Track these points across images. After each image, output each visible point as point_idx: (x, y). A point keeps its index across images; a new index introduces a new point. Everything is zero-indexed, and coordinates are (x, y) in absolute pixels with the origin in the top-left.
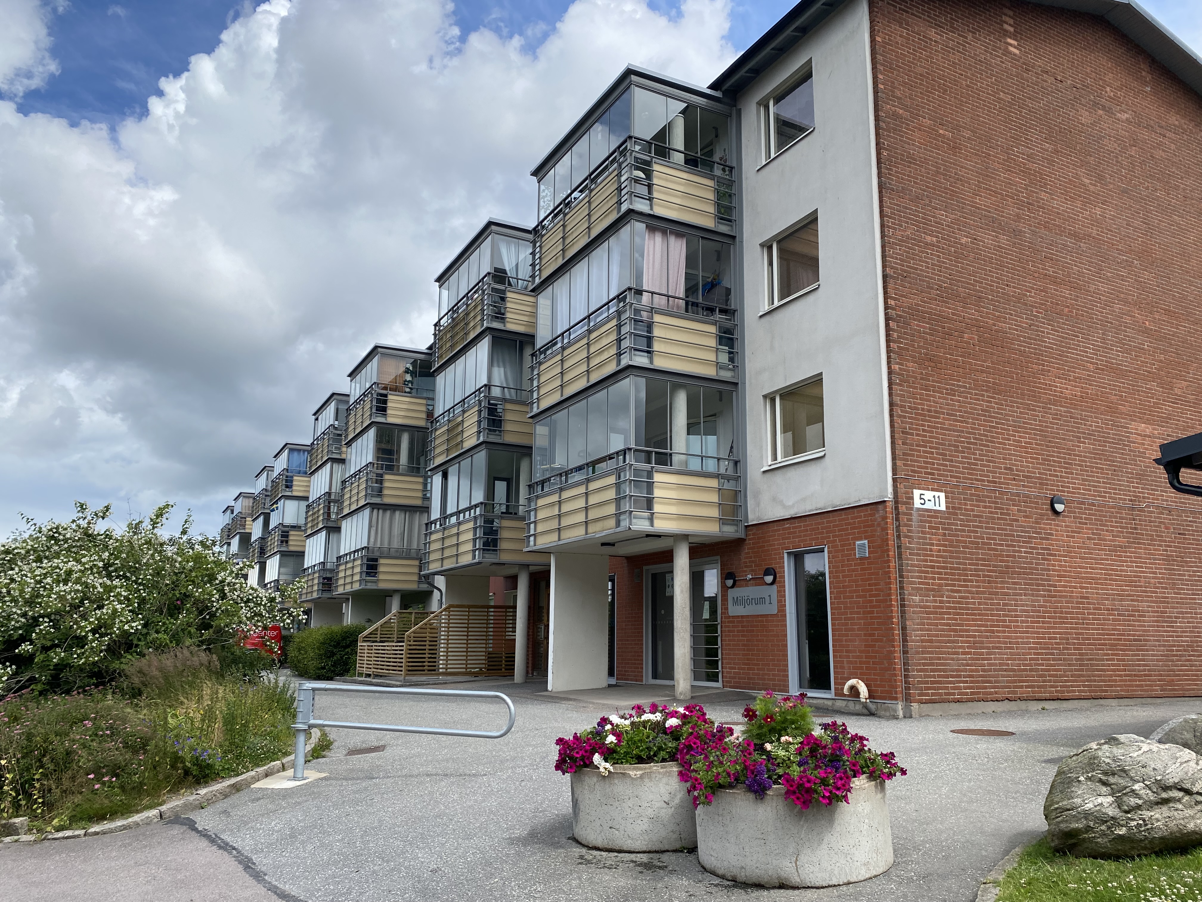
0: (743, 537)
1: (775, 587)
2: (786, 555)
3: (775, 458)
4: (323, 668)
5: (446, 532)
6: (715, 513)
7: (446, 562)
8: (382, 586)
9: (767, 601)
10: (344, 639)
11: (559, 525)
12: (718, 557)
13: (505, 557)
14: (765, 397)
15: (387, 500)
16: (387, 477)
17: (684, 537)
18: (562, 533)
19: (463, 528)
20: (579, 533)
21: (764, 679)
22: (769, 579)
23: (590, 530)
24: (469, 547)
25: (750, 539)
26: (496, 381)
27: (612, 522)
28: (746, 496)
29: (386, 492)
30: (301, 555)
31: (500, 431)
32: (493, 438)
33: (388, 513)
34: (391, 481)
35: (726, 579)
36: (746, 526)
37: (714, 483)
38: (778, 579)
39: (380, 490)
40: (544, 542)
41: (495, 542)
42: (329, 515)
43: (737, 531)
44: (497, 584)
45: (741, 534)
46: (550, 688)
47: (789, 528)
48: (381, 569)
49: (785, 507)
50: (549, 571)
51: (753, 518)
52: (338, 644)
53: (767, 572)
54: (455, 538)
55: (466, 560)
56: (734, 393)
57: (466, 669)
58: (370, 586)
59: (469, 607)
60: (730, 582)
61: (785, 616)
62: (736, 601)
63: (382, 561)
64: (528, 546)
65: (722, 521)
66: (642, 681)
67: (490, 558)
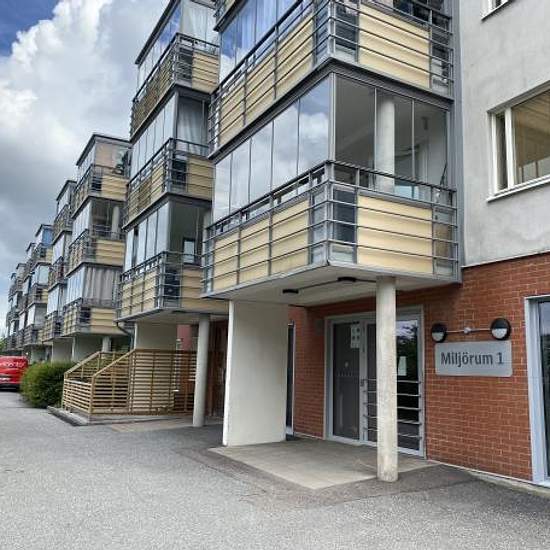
0: (460, 280)
1: (508, 343)
2: (527, 304)
3: (504, 184)
4: (38, 398)
5: (135, 282)
6: (427, 250)
7: (134, 310)
8: (94, 330)
9: (496, 359)
10: (56, 374)
11: (239, 266)
12: (421, 307)
13: (186, 306)
14: (490, 113)
15: (99, 261)
16: (100, 242)
17: (392, 278)
18: (241, 275)
19: (147, 277)
20: (261, 274)
21: (490, 457)
22: (501, 332)
23: (274, 271)
24: (152, 295)
25: (467, 285)
26: (181, 136)
27: (303, 258)
28: (462, 233)
29: (99, 254)
30: (45, 306)
31: (184, 184)
32: (176, 191)
33: (100, 271)
34: (103, 245)
35: (433, 331)
36: (464, 269)
37: (427, 215)
38: (513, 333)
39: (94, 251)
40: (221, 286)
41: (176, 291)
42: (62, 275)
43: (452, 275)
44: (183, 331)
45: (457, 278)
46: (225, 442)
47: (533, 268)
48: (93, 316)
49: (524, 242)
50: (227, 321)
51: (472, 258)
52: (51, 377)
53: (496, 324)
54: (141, 287)
55: (150, 307)
56: (448, 113)
57: (151, 408)
58: (84, 330)
59: (155, 351)
60: (438, 336)
61: (526, 380)
62: (446, 359)
63: (94, 310)
64: (205, 292)
65: (437, 261)
66: (322, 436)
67: (171, 306)
